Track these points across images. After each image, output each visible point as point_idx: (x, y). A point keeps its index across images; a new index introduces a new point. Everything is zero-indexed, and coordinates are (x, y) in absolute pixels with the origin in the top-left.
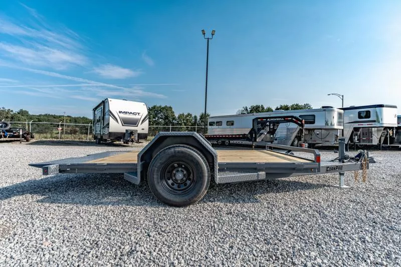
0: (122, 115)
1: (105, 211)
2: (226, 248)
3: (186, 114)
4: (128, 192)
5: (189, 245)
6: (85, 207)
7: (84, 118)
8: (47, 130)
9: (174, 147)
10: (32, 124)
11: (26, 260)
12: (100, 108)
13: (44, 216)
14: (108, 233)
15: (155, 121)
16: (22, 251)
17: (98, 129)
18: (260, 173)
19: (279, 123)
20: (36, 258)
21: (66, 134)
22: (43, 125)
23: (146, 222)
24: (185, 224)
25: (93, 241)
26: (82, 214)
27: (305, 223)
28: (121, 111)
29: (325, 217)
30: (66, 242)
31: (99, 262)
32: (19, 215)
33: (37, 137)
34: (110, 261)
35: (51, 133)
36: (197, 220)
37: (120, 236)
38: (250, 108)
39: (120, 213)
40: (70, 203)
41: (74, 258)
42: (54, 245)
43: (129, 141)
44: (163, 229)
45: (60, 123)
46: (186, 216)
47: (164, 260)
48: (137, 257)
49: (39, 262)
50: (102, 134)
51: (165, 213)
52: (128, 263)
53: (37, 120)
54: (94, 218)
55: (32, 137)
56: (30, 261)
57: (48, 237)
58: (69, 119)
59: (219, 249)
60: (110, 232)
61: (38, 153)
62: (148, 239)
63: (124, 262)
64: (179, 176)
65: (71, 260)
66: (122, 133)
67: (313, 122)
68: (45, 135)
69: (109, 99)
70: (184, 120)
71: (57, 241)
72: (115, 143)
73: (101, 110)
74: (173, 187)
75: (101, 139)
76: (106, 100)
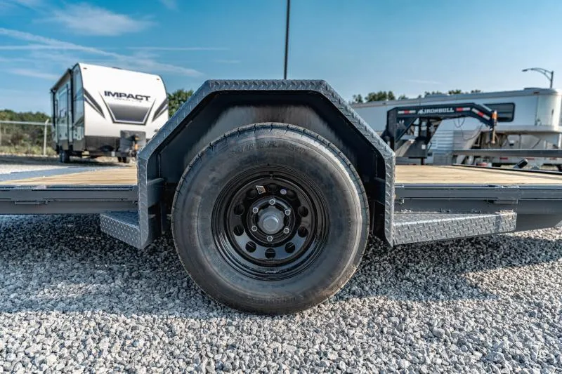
0: (112, 100)
1: (35, 335)
4: (115, 267)
9: (256, 128)
12: (64, 85)
17: (65, 131)
18: (504, 214)
19: (441, 120)
28: (108, 90)
38: (366, 98)
39: (84, 342)
43: (128, 154)
50: (71, 140)
51: (231, 342)
64: (272, 221)
66: (112, 139)
67: (511, 120)
69: (82, 65)
72: (98, 159)
73: (65, 90)
74: (251, 255)
75: (70, 152)
76: (74, 67)
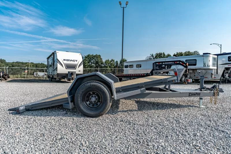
0: (65, 62)
1: (50, 119)
2: (113, 138)
3: (110, 60)
5: (93, 136)
6: (39, 117)
7: (42, 64)
8: (18, 72)
9: (90, 82)
10: (8, 69)
11: (7, 141)
12: (51, 57)
13: (16, 122)
14: (50, 130)
15: (89, 65)
16: (5, 137)
19: (171, 66)
20: (12, 140)
21: (30, 75)
22: (15, 69)
23: (72, 125)
24: (94, 126)
25: (42, 134)
26: (37, 121)
27: (165, 126)
29: (179, 123)
30: (27, 134)
31: (44, 143)
32: (2, 121)
33: (12, 77)
34: (50, 142)
35: (21, 74)
36: (101, 124)
37: (57, 132)
38: (155, 55)
39: (58, 121)
40: (30, 115)
41: (31, 141)
42: (21, 135)
43: (70, 79)
44: (80, 128)
45: (26, 68)
46: (95, 122)
47: (78, 142)
48: (64, 141)
49: (13, 142)
50: (53, 74)
51: (84, 121)
52: (59, 143)
53: (11, 66)
54: (43, 123)
55: (9, 77)
56: (9, 142)
57: (18, 132)
58: (32, 64)
59: (109, 138)
60: (51, 130)
61: (12, 87)
62: (72, 133)
63: (57, 143)
64: (93, 99)
65: (30, 141)
66: (66, 74)
67: (195, 65)
68: (16, 76)
69: (57, 51)
70: (109, 64)
71: (23, 133)
72: (61, 80)
73: (52, 59)
74: (89, 106)
75: (53, 78)
76: (55, 52)
